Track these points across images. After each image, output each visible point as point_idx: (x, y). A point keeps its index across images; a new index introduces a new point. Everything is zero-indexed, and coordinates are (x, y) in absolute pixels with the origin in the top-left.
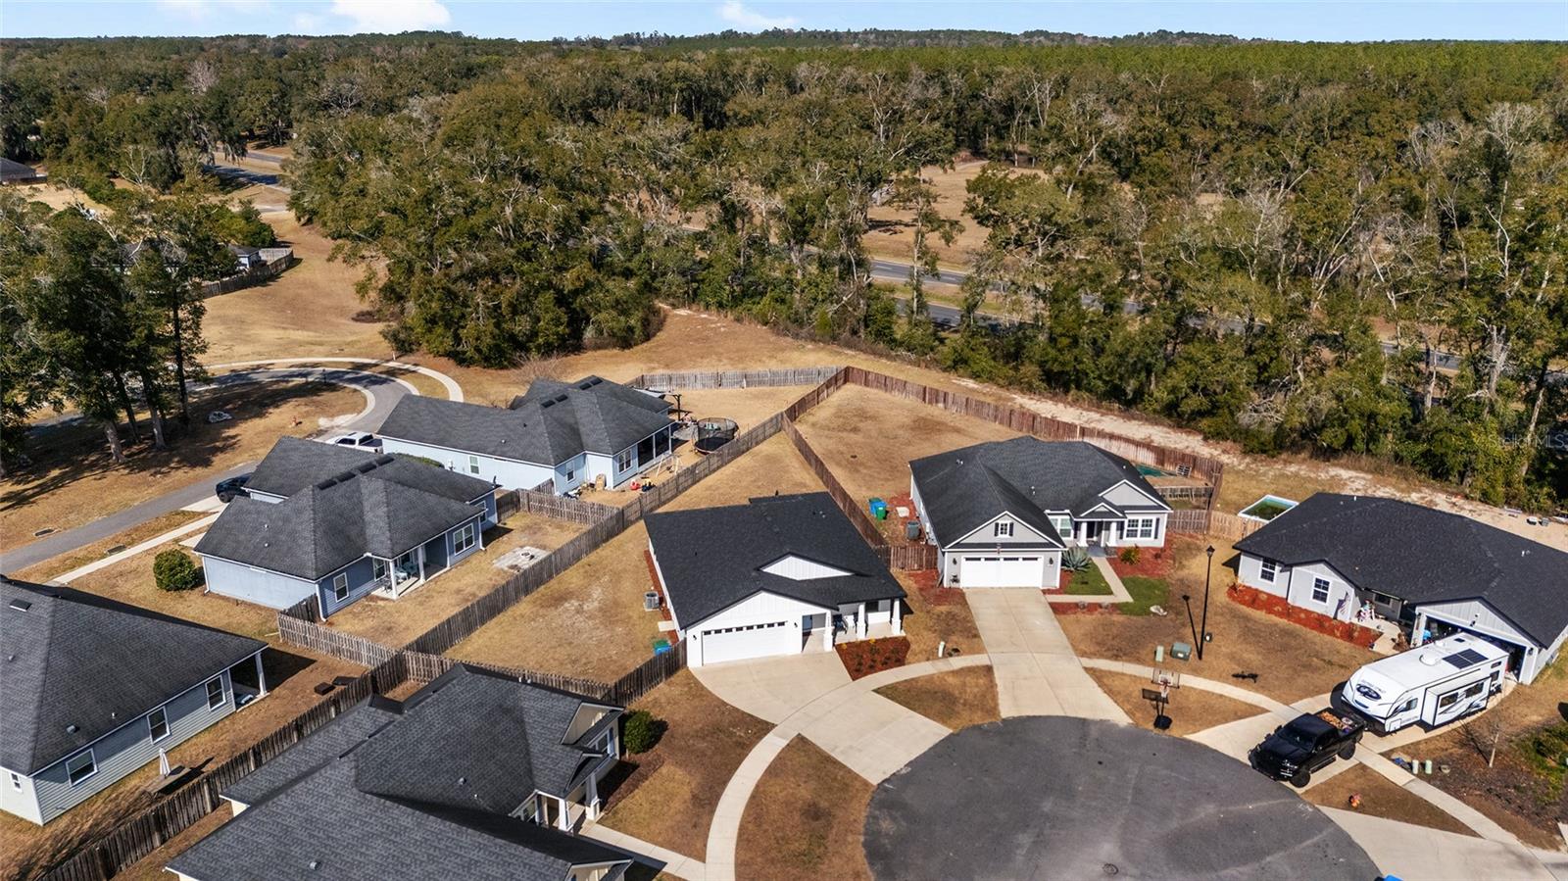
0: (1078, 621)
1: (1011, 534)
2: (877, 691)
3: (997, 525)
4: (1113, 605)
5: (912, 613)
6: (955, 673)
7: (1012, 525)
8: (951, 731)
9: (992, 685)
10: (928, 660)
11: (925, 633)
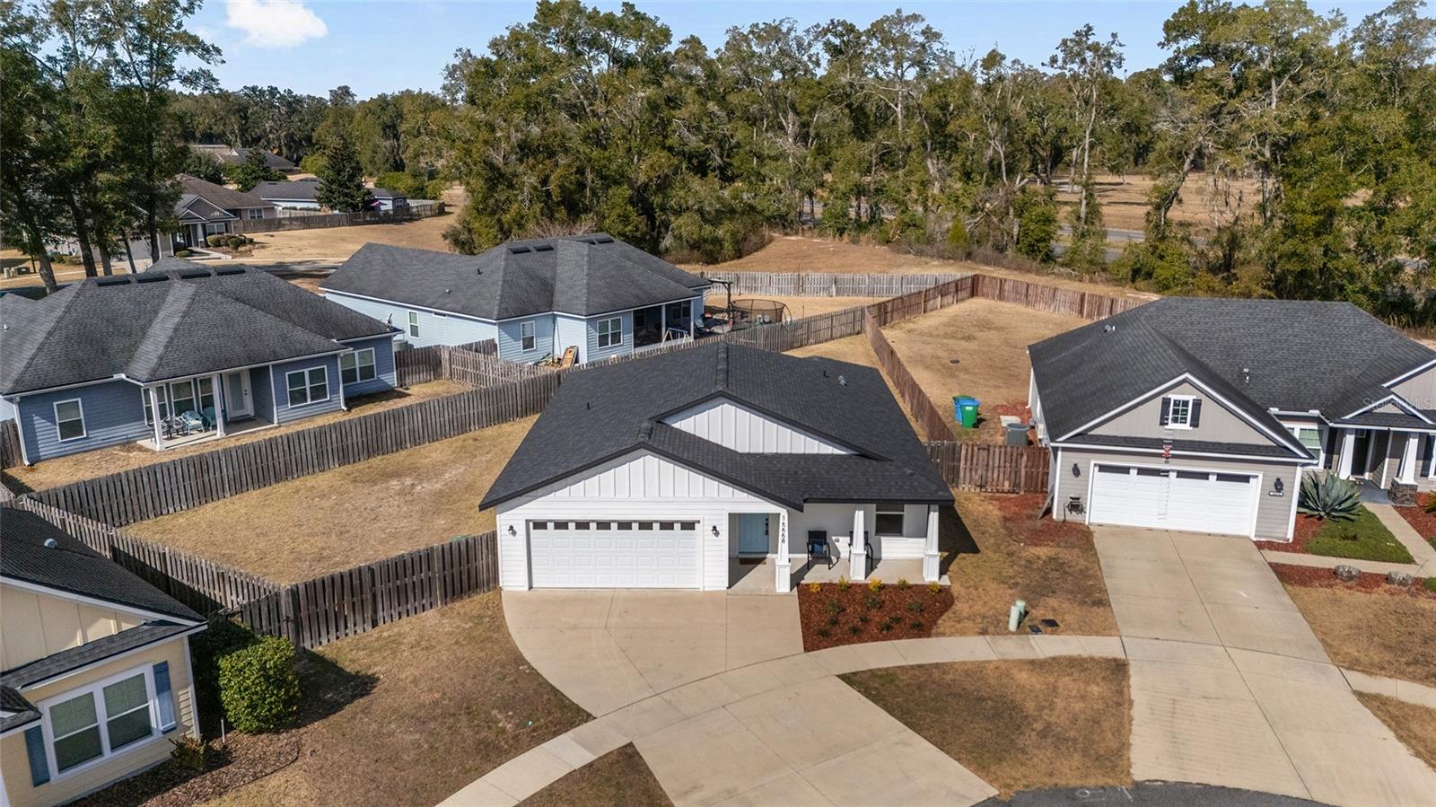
0: (1336, 601)
1: (1195, 423)
2: (847, 678)
3: (1166, 402)
4: (1417, 581)
5: (976, 550)
6: (1035, 665)
7: (1197, 404)
8: (993, 792)
9: (1121, 701)
10: (984, 632)
11: (993, 586)
